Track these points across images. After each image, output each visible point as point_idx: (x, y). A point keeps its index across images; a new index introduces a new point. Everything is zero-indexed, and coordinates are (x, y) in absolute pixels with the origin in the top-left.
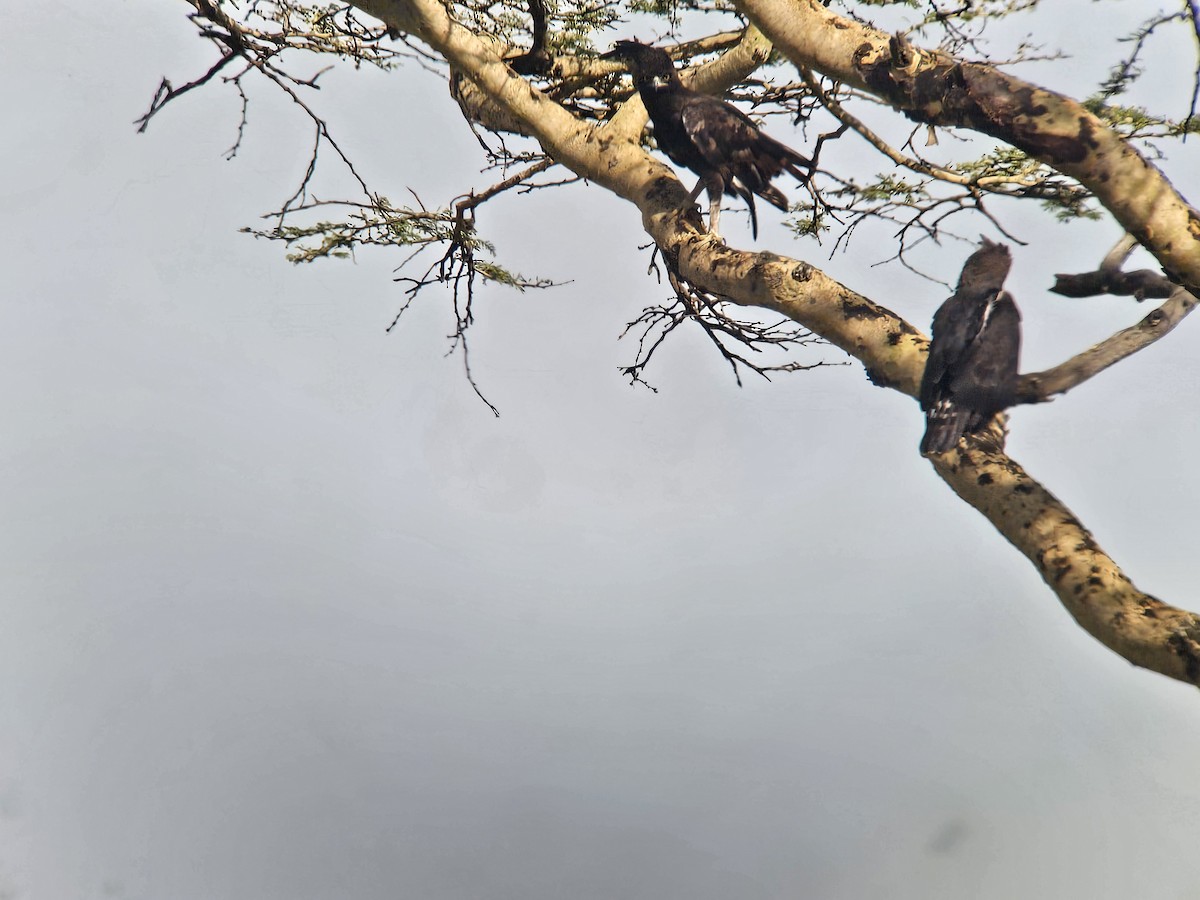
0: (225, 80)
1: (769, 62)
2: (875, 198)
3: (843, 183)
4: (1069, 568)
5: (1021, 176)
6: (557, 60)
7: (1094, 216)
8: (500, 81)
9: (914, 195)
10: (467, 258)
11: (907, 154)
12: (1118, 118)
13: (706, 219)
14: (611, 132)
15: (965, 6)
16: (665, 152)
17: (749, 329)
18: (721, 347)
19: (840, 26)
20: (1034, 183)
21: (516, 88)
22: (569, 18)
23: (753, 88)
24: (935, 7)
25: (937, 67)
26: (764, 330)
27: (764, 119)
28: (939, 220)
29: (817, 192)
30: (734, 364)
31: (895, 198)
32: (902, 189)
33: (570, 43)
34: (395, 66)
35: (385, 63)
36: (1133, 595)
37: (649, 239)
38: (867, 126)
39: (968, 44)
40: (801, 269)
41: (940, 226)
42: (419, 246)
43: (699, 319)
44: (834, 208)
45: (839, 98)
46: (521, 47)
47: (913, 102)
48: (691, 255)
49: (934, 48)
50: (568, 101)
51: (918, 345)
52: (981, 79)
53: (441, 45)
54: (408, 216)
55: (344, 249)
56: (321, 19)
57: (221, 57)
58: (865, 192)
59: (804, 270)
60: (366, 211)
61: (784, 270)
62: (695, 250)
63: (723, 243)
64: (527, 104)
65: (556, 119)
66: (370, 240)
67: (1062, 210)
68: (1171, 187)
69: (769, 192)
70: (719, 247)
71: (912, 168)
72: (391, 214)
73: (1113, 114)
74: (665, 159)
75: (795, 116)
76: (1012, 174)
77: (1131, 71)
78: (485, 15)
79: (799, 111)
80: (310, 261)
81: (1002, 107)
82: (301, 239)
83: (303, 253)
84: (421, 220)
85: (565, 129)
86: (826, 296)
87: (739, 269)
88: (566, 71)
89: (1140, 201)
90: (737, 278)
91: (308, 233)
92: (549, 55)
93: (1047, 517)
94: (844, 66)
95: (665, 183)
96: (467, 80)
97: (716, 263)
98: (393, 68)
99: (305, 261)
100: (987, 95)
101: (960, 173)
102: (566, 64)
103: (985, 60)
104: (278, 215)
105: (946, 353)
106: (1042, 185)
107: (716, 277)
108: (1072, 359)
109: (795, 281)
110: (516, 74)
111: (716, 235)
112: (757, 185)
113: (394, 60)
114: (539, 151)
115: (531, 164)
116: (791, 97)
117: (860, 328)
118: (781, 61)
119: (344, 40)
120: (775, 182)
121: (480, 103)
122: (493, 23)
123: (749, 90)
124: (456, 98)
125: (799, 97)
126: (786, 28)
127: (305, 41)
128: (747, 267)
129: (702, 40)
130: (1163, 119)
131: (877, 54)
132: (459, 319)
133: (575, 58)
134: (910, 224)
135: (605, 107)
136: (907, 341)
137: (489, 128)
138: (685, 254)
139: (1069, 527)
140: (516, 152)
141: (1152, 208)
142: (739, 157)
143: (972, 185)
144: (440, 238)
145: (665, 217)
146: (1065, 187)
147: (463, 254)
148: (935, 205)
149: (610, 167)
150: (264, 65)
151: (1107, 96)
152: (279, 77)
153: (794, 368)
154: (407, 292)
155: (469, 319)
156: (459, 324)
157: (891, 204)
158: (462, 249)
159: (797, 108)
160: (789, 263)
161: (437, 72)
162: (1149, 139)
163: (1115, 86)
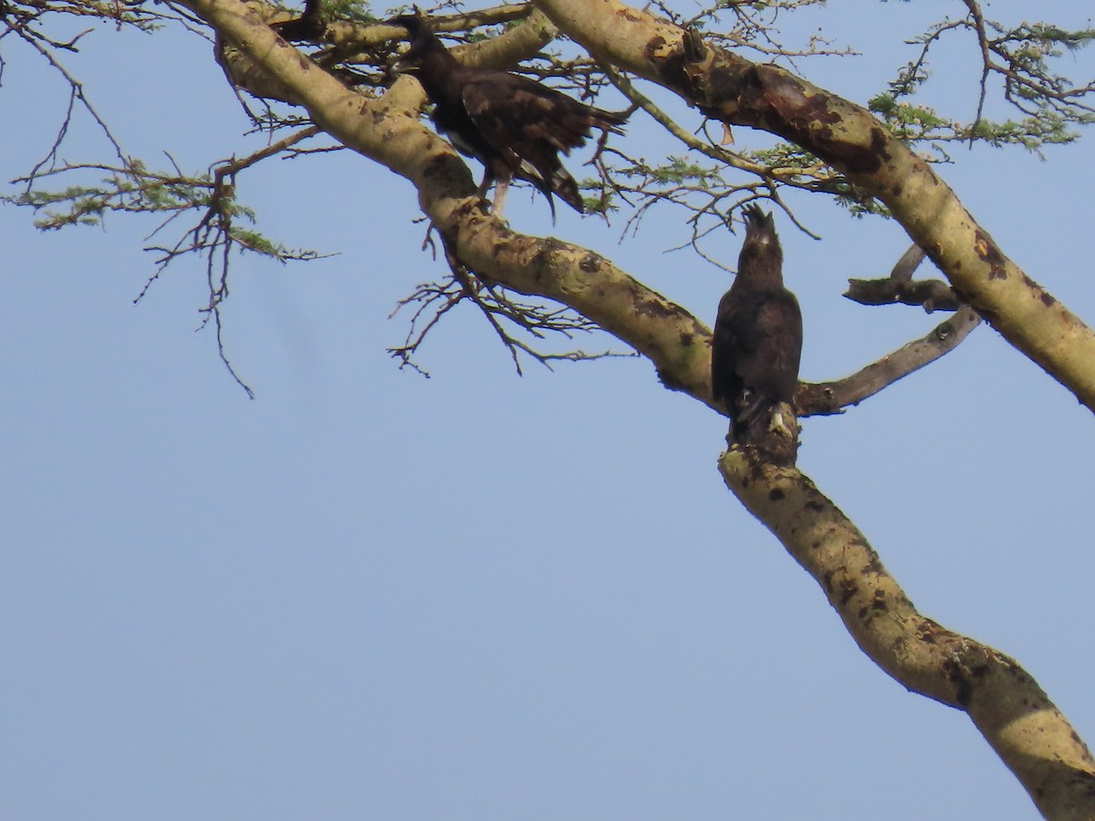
1: (557, 39)
2: (666, 181)
3: (634, 162)
4: (855, 590)
5: (814, 169)
6: (330, 27)
9: (708, 180)
10: (225, 226)
11: (701, 138)
12: (907, 118)
14: (387, 102)
17: (531, 314)
18: (501, 332)
19: (631, 18)
20: (828, 177)
21: (282, 55)
23: (540, 61)
25: (732, 65)
26: (547, 316)
28: (733, 208)
29: (605, 170)
30: (513, 350)
31: (687, 183)
32: (695, 173)
33: (345, 8)
34: (157, 27)
35: (147, 24)
36: (914, 619)
37: (424, 215)
39: (760, 33)
40: (589, 259)
41: (734, 214)
42: (173, 212)
43: (477, 300)
44: (624, 188)
46: (292, 12)
47: (708, 99)
48: (471, 237)
50: (340, 66)
52: (776, 81)
54: (162, 181)
55: (93, 216)
58: (656, 173)
59: (593, 261)
60: (119, 175)
61: (571, 259)
62: (475, 232)
63: (506, 226)
64: (296, 72)
65: (325, 87)
66: (121, 207)
67: (854, 204)
70: (499, 227)
71: (705, 152)
72: (146, 179)
73: (901, 113)
75: (583, 91)
76: (806, 166)
77: (918, 74)
79: (587, 87)
80: (58, 228)
81: (798, 112)
82: (49, 205)
83: (51, 220)
84: (177, 185)
87: (522, 256)
88: (340, 36)
90: (520, 266)
91: (57, 199)
92: (322, 20)
93: (837, 537)
94: (636, 57)
95: (446, 159)
96: (232, 46)
97: (498, 248)
98: (155, 30)
99: (53, 228)
100: (781, 98)
101: (754, 161)
102: (339, 29)
104: (26, 180)
107: (498, 262)
109: (582, 272)
110: (286, 43)
111: (498, 217)
113: (156, 23)
114: (306, 116)
116: (578, 73)
117: (651, 325)
119: (105, 3)
121: (246, 70)
123: (535, 62)
124: (220, 64)
125: (587, 74)
127: (66, 4)
128: (531, 254)
129: (486, 12)
130: (949, 122)
131: (670, 49)
132: (213, 292)
133: (349, 24)
134: (705, 211)
135: (381, 73)
136: (700, 340)
137: (254, 95)
138: (464, 235)
139: (858, 549)
140: (282, 117)
143: (767, 174)
144: (196, 204)
147: (220, 222)
148: (731, 192)
149: (384, 141)
150: (23, 29)
151: (895, 97)
152: (37, 40)
153: (579, 359)
154: (157, 263)
155: (224, 293)
156: (212, 297)
157: (684, 188)
158: (220, 217)
159: (584, 83)
160: (576, 252)
161: (201, 34)
162: (936, 142)
163: (904, 87)
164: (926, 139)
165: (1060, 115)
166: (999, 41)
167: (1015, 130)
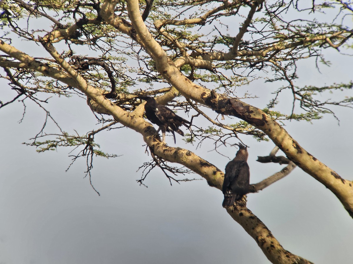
0: (19, 101)
1: (178, 96)
2: (208, 133)
3: (199, 128)
4: (265, 242)
5: (247, 129)
6: (118, 95)
7: (267, 140)
8: (102, 100)
9: (218, 132)
10: (91, 149)
11: (216, 121)
12: (272, 114)
13: (161, 138)
14: (134, 114)
15: (230, 83)
16: (149, 120)
17: (174, 169)
18: (166, 174)
19: (197, 88)
20: (251, 131)
21: (106, 102)
22: (122, 84)
23: (174, 103)
24: (222, 83)
25: (224, 99)
26: (178, 169)
27: (177, 111)
28: (225, 140)
29: (192, 131)
30: (170, 179)
31: (213, 133)
32: (215, 131)
33: (122, 90)
34: (71, 96)
35: (68, 95)
36: (283, 251)
37: (145, 143)
38: (205, 113)
39: (231, 93)
40: (188, 152)
41: (226, 141)
42: (77, 146)
43: (160, 166)
44: (197, 135)
45: (197, 106)
46: (108, 91)
47: (217, 108)
48: (158, 148)
49: (222, 94)
50: (122, 105)
51: (221, 175)
52: (235, 103)
53: (85, 91)
54: (73, 138)
55: (54, 148)
56: (49, 84)
57: (18, 94)
58: (205, 131)
59: (189, 153)
60: (61, 137)
61: (184, 153)
62: (158, 147)
64: (110, 106)
65: (118, 111)
66: (62, 145)
67: (258, 138)
68: (288, 134)
69: (179, 130)
70: (165, 146)
71: (218, 125)
72: (69, 137)
73: (271, 113)
74: (150, 122)
75: (185, 110)
76: (244, 128)
77: (275, 102)
78: (97, 83)
79: (186, 109)
80: (43, 151)
81: (242, 110)
82: (41, 145)
83: (41, 149)
84: (78, 139)
85: (121, 113)
86: (195, 160)
87: (171, 152)
88: (121, 97)
89: (280, 138)
90: (170, 155)
91: (43, 143)
92: (116, 93)
93: (258, 226)
94: (198, 98)
95: (150, 128)
96: (92, 100)
97: (164, 150)
99: (42, 152)
100: (237, 107)
101: (231, 127)
102: (121, 96)
103: (236, 97)
104: (34, 139)
105: (230, 178)
106: (253, 131)
107: (165, 154)
108: (263, 180)
109: (186, 156)
110: (107, 99)
111: (165, 142)
112: (175, 129)
113: (70, 95)
114: (113, 119)
115: (111, 122)
116: (184, 105)
117: (205, 169)
118: (181, 96)
119: (55, 89)
120: (180, 128)
121: (96, 106)
122: (100, 85)
123: (173, 103)
124: (89, 105)
125: (186, 105)
126: (182, 88)
127: (44, 90)
128: (173, 152)
129: (159, 90)
130: (284, 115)
131: (207, 95)
132: (88, 167)
133: (123, 94)
134: (218, 140)
135: (132, 107)
136: (218, 173)
137: (98, 113)
138: (156, 148)
139: (265, 230)
140: (106, 119)
141: (283, 139)
142: (170, 121)
143: (234, 131)
144: (83, 143)
145: (150, 137)
146: (259, 132)
147: (90, 148)
148: (224, 135)
149: (134, 124)
150: (31, 97)
151: (269, 108)
152: (35, 100)
153: (187, 180)
154: (72, 160)
155: (91, 167)
156: (88, 168)
157: (212, 135)
158: (90, 146)
159: (186, 108)
160: (185, 151)
161: (83, 98)
162: (281, 120)
163: (271, 106)
164: (278, 119)
165: (317, 111)
166: (298, 91)
167: (304, 116)
